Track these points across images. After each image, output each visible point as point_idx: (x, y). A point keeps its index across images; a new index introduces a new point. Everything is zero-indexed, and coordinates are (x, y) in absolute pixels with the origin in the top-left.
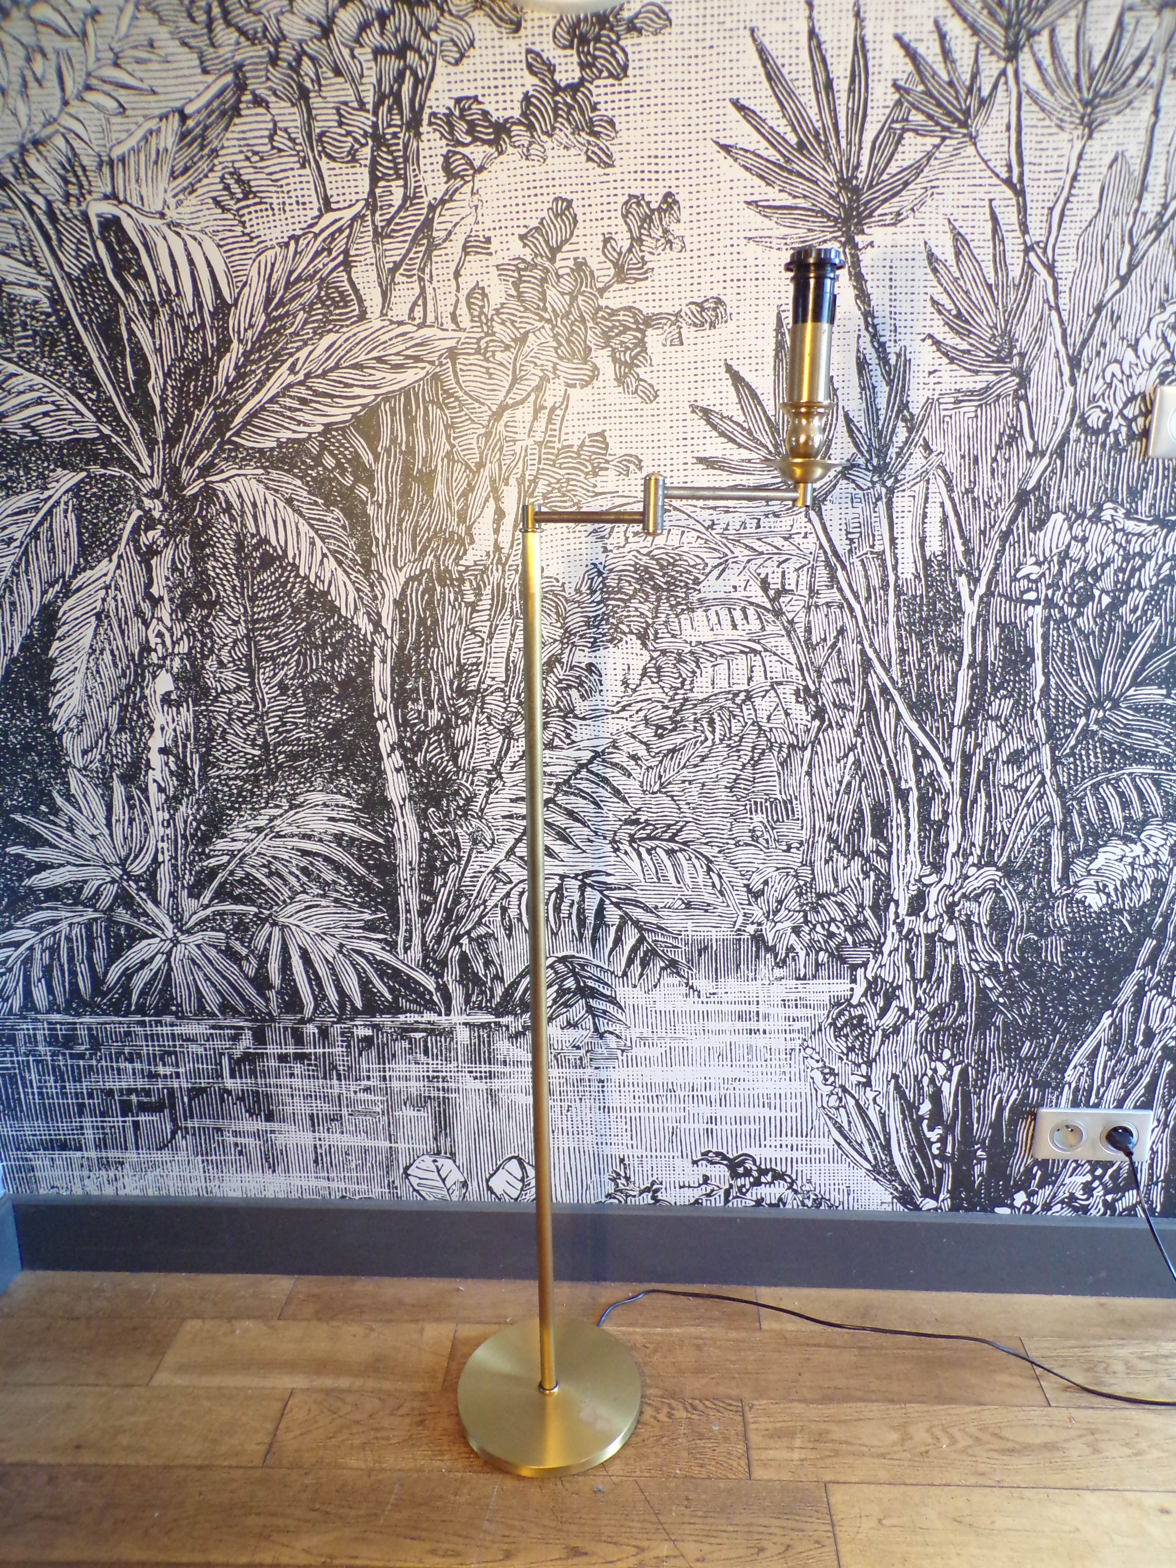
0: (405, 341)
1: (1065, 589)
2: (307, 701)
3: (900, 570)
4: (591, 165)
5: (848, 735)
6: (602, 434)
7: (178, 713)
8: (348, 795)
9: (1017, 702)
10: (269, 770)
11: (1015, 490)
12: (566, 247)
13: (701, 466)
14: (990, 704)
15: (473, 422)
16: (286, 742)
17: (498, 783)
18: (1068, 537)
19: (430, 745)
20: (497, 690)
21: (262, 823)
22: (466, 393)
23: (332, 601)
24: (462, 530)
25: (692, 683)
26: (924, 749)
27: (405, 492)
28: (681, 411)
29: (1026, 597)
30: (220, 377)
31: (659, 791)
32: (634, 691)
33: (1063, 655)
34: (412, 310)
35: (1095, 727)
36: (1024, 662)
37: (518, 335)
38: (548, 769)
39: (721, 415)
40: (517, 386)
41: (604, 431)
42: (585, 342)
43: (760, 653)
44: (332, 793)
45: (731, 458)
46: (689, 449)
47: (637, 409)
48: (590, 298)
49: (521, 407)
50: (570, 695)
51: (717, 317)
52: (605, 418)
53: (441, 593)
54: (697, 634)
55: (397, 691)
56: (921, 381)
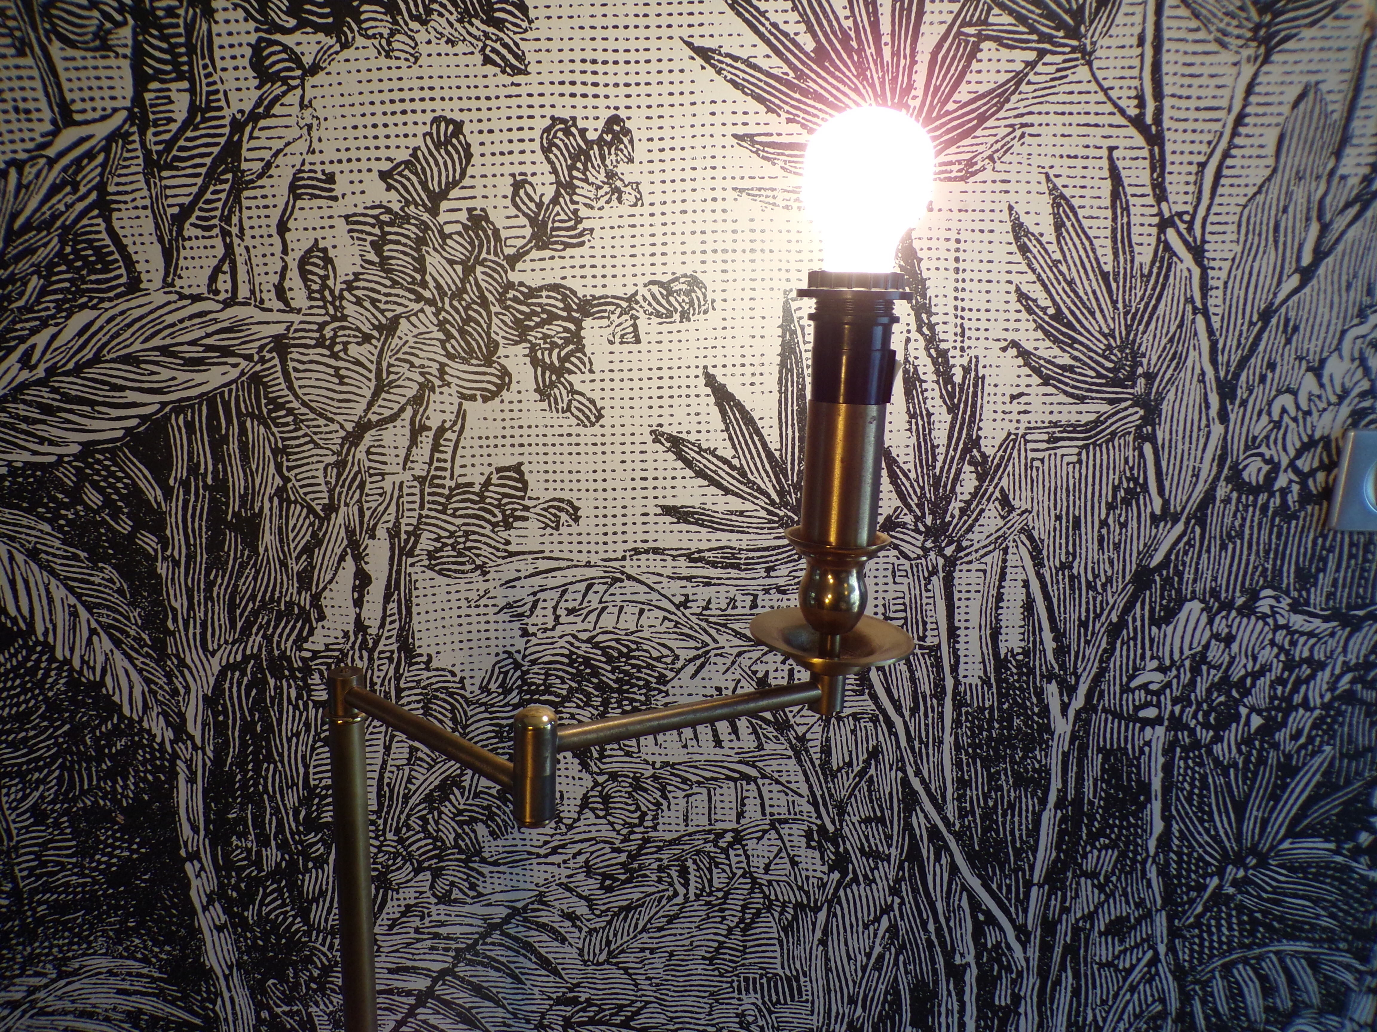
0: (204, 325)
1: (1199, 705)
2: (76, 833)
3: (961, 672)
4: (490, 69)
5: (880, 892)
6: (518, 468)
8: (145, 960)
9: (1123, 855)
10: (24, 925)
11: (1132, 567)
12: (454, 193)
13: (669, 519)
14: (1085, 856)
15: (317, 445)
16: (46, 889)
18: (1207, 634)
19: (265, 895)
21: (18, 996)
22: (304, 404)
23: (108, 697)
24: (305, 599)
25: (655, 818)
26: (988, 913)
27: (214, 545)
28: (637, 439)
29: (1142, 714)
31: (607, 962)
32: (570, 827)
33: (1191, 793)
34: (213, 279)
35: (1231, 891)
36: (1135, 801)
37: (384, 321)
38: (443, 931)
39: (699, 446)
40: (384, 395)
41: (521, 464)
42: (488, 334)
43: (755, 780)
44: (122, 957)
45: (714, 508)
46: (650, 493)
47: (569, 435)
48: (494, 270)
49: (390, 426)
50: (474, 831)
51: (691, 304)
52: (522, 445)
53: (276, 687)
54: (662, 751)
55: (213, 822)
56: (1000, 408)
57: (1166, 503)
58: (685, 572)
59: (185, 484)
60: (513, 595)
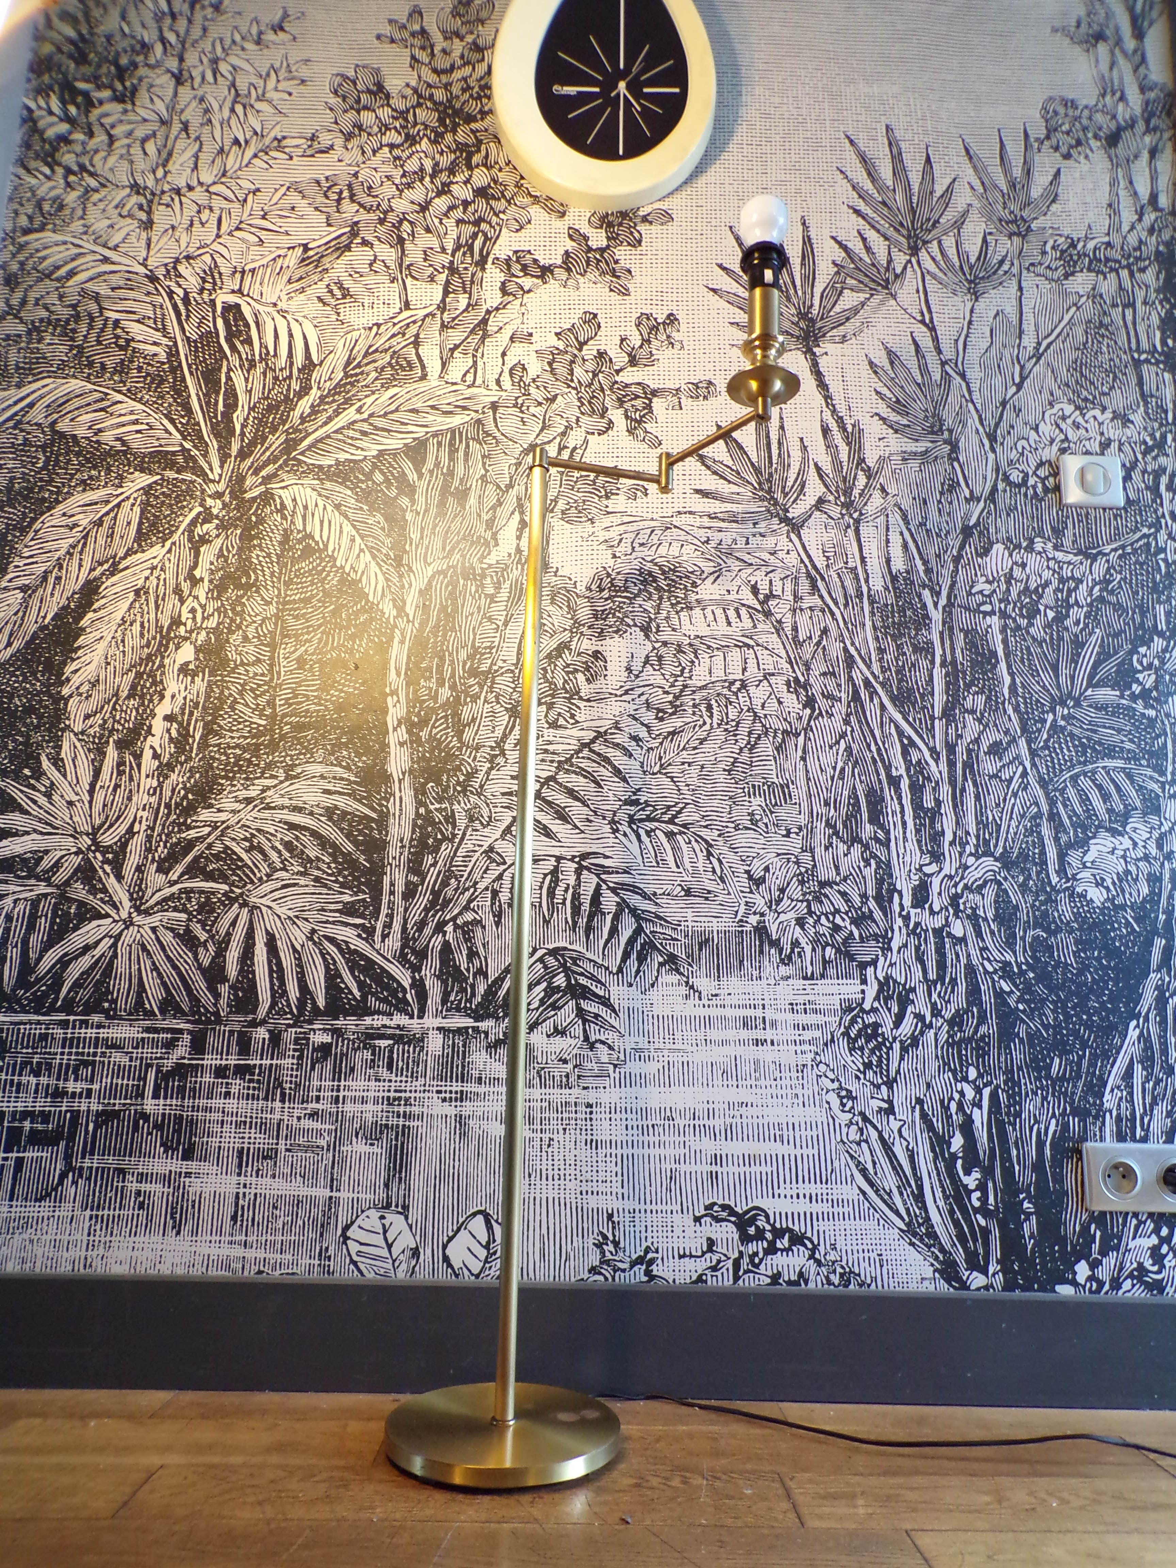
0: (456, 396)
1: (1015, 603)
2: (322, 676)
3: (871, 583)
4: (612, 294)
5: (837, 723)
7: (193, 682)
8: (348, 768)
9: (989, 698)
10: (272, 740)
11: (960, 525)
12: (591, 343)
13: (697, 496)
14: (964, 699)
15: (506, 455)
16: (294, 714)
17: (500, 760)
18: (1010, 562)
19: (437, 720)
20: (507, 671)
21: (253, 794)
22: (502, 434)
23: (362, 589)
25: (691, 671)
26: (909, 738)
27: (442, 504)
29: (982, 608)
30: (297, 413)
31: (659, 772)
32: (637, 676)
33: (1023, 658)
34: (464, 375)
35: (1063, 723)
36: (989, 663)
37: (549, 396)
38: (551, 748)
39: (714, 459)
40: (546, 431)
42: (604, 405)
43: (753, 647)
44: (332, 764)
45: (723, 490)
46: (687, 482)
47: (644, 453)
48: (608, 376)
50: (576, 678)
51: (708, 393)
53: (463, 585)
54: (695, 628)
55: (411, 670)
56: (874, 444)
57: (971, 492)
58: (707, 525)
59: (431, 472)
60: (607, 535)
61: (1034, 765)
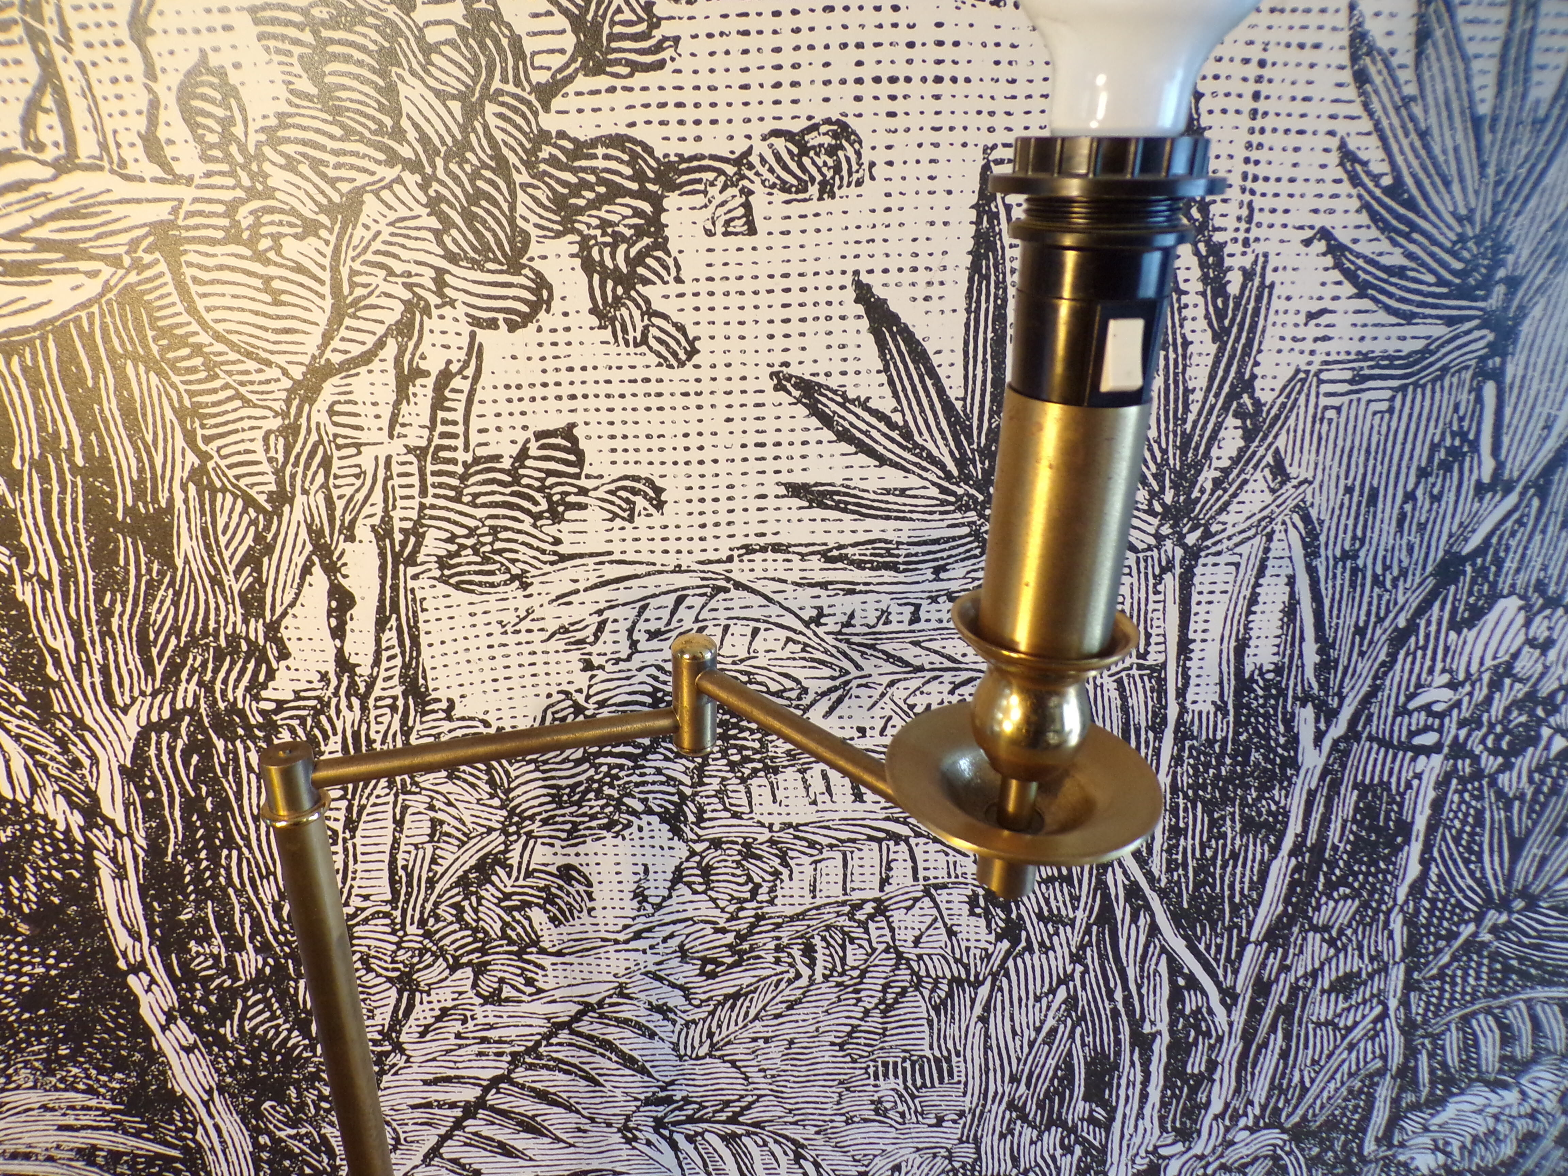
0: (26, 205)
1: (1492, 726)
3: (1190, 696)
5: (1059, 961)
6: (568, 432)
8: (90, 1091)
9: (1365, 905)
11: (1437, 554)
13: (796, 502)
14: (1318, 908)
15: (247, 403)
17: (396, 1059)
18: (1521, 638)
19: (246, 1008)
20: (374, 916)
22: (218, 337)
24: (257, 630)
25: (772, 890)
26: (1190, 977)
27: (103, 557)
28: (750, 385)
29: (1417, 741)
31: (709, 1055)
32: (658, 907)
33: (1461, 831)
34: (28, 122)
35: (1487, 937)
36: (1390, 843)
37: (336, 198)
38: (493, 1034)
39: (844, 395)
40: (347, 321)
41: (573, 425)
42: (512, 221)
43: (906, 840)
44: (57, 1089)
45: (863, 485)
46: (770, 465)
47: (647, 380)
48: (515, 110)
49: (363, 370)
50: (528, 918)
51: (837, 169)
52: (573, 397)
53: (227, 752)
54: (783, 810)
55: (161, 925)
56: (1289, 331)
57: (1499, 467)
58: (819, 577)
60: (568, 615)
61: (1405, 1003)
